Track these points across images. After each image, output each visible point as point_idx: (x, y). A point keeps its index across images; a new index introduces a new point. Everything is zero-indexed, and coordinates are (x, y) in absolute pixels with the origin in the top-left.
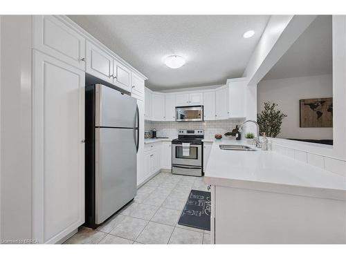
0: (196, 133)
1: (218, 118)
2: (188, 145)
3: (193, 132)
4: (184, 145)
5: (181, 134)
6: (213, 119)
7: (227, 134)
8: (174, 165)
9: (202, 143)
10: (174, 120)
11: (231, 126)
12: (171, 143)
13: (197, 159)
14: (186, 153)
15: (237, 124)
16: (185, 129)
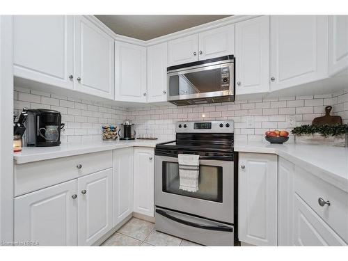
0: (215, 129)
1: (278, 86)
2: (193, 160)
3: (208, 126)
4: (183, 159)
5: (182, 130)
6: (264, 88)
7: (299, 131)
8: (160, 211)
9: (234, 157)
10: (164, 98)
11: (309, 110)
12: (153, 152)
13: (219, 199)
14: (188, 182)
15: (328, 103)
16: (190, 119)
